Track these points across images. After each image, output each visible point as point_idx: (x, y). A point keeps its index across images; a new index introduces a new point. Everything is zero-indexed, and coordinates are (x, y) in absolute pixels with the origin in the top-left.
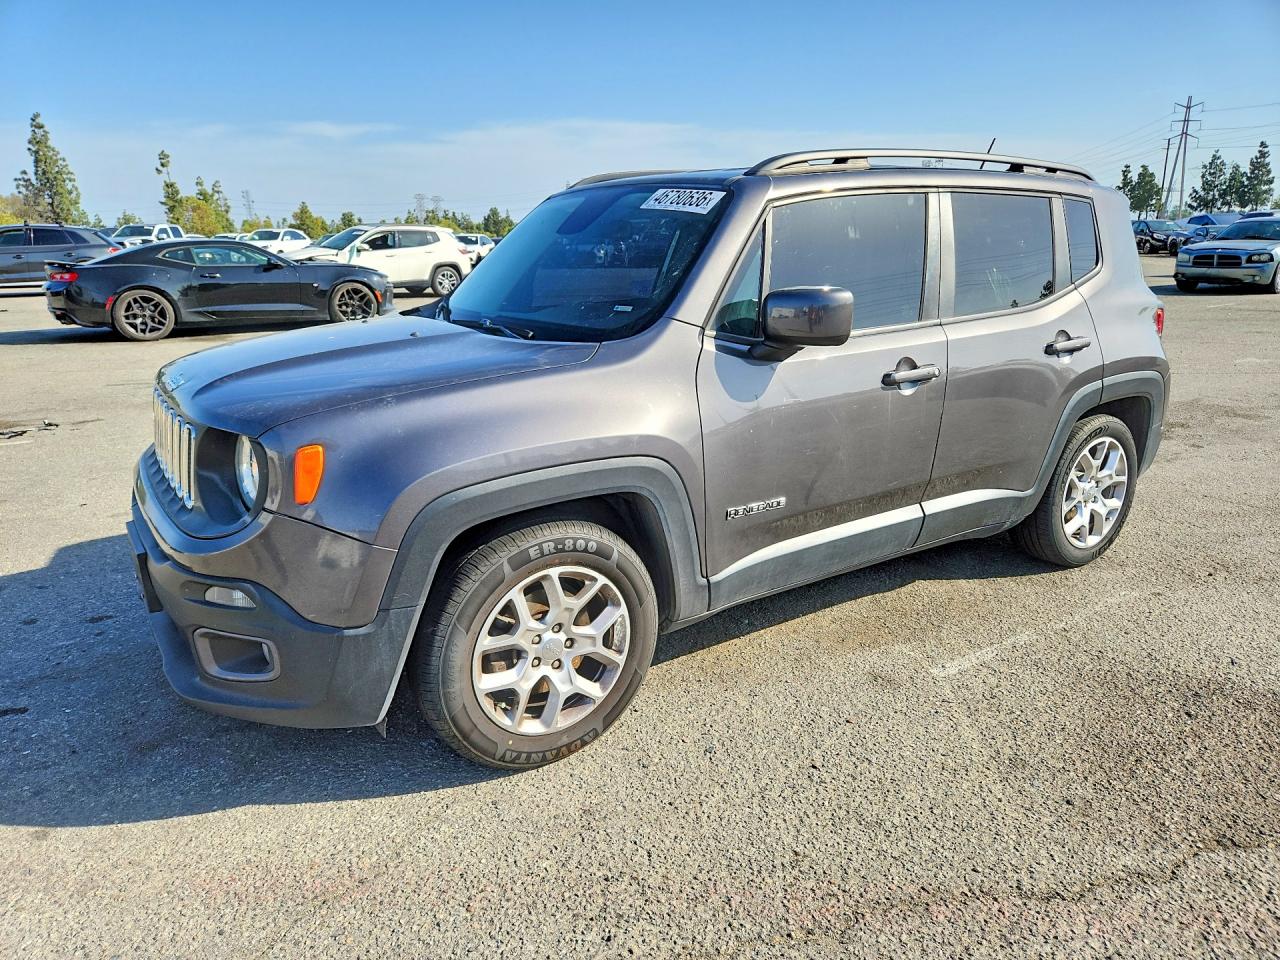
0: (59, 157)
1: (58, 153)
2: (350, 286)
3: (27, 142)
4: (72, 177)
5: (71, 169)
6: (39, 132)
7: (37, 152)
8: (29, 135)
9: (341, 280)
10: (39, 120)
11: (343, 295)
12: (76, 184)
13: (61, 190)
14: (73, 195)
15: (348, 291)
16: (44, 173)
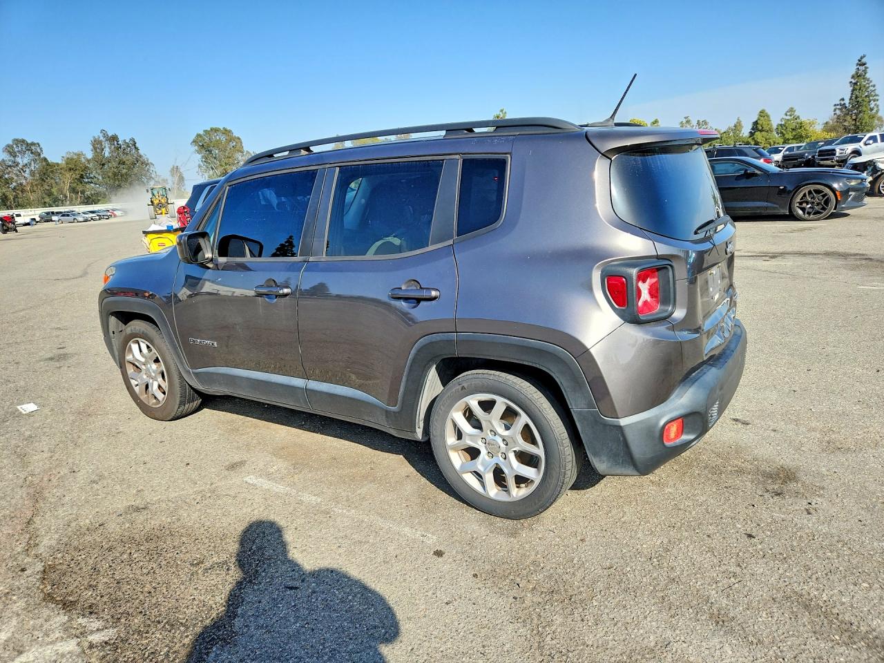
0: (871, 84)
1: (871, 81)
2: (812, 188)
3: (851, 77)
4: (877, 98)
5: (877, 92)
6: (862, 68)
7: (856, 84)
8: (853, 72)
9: (804, 183)
10: (864, 60)
11: (805, 195)
12: (878, 103)
13: (864, 109)
14: (874, 111)
15: (810, 192)
16: (856, 97)
